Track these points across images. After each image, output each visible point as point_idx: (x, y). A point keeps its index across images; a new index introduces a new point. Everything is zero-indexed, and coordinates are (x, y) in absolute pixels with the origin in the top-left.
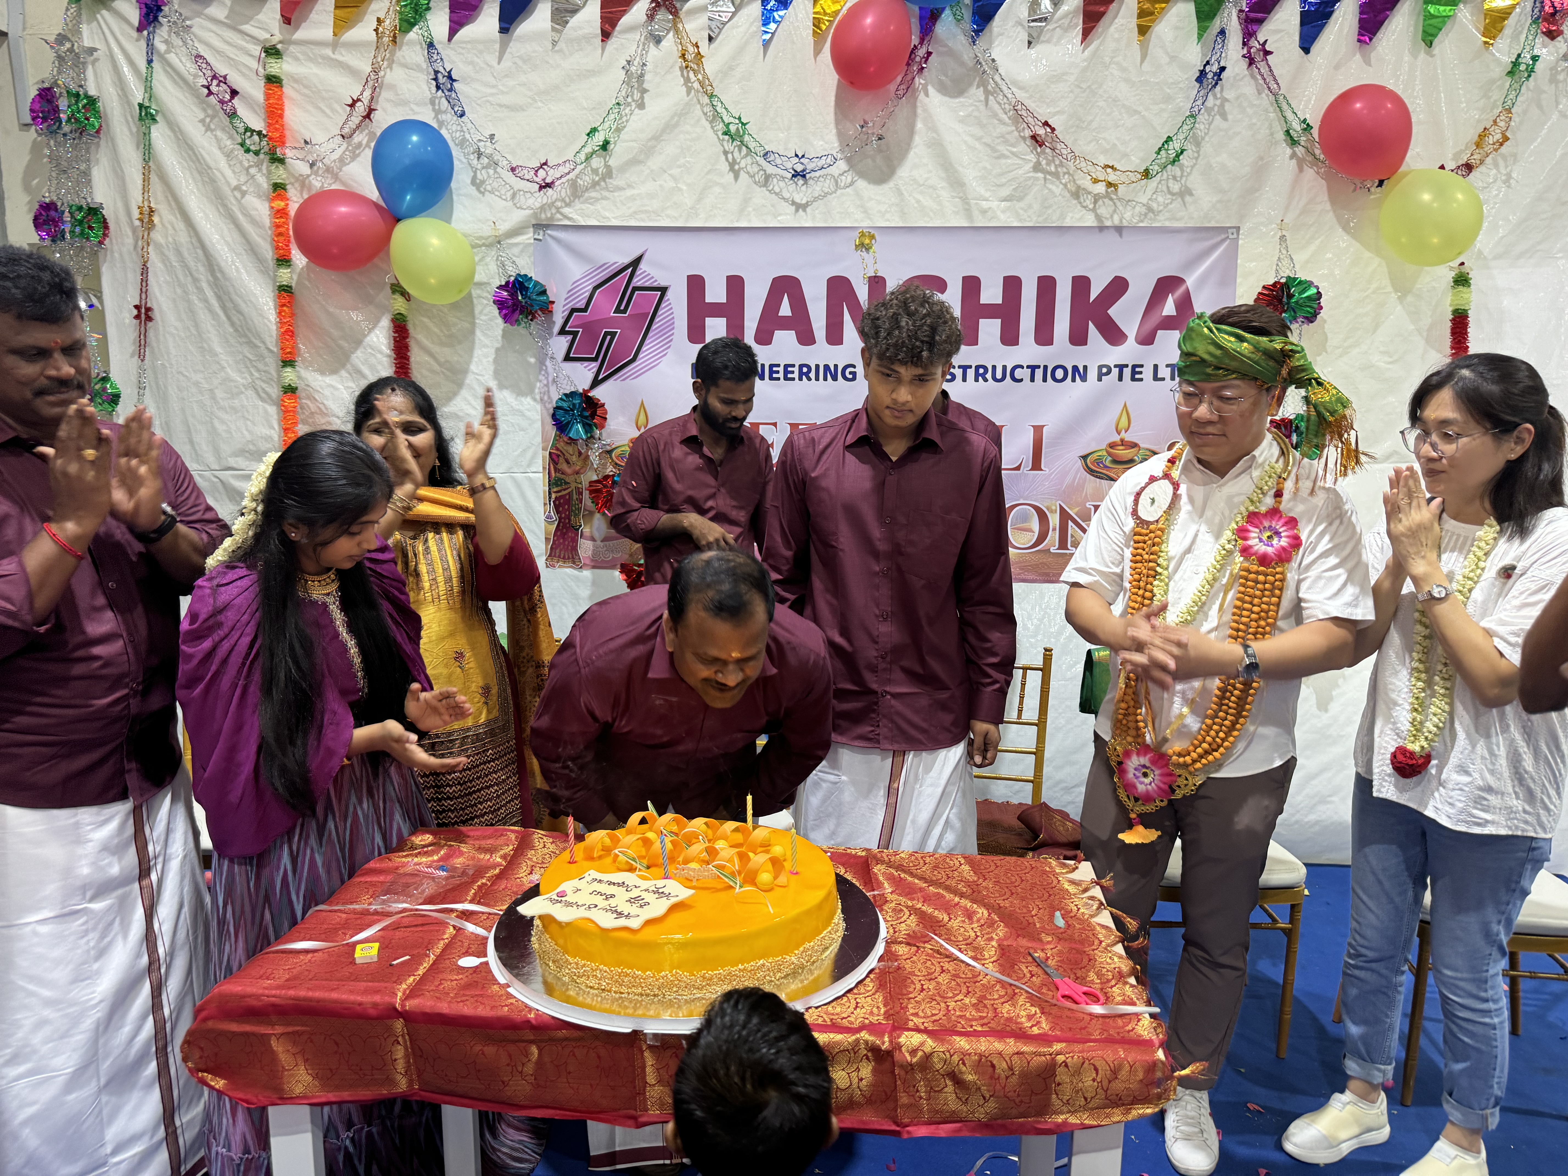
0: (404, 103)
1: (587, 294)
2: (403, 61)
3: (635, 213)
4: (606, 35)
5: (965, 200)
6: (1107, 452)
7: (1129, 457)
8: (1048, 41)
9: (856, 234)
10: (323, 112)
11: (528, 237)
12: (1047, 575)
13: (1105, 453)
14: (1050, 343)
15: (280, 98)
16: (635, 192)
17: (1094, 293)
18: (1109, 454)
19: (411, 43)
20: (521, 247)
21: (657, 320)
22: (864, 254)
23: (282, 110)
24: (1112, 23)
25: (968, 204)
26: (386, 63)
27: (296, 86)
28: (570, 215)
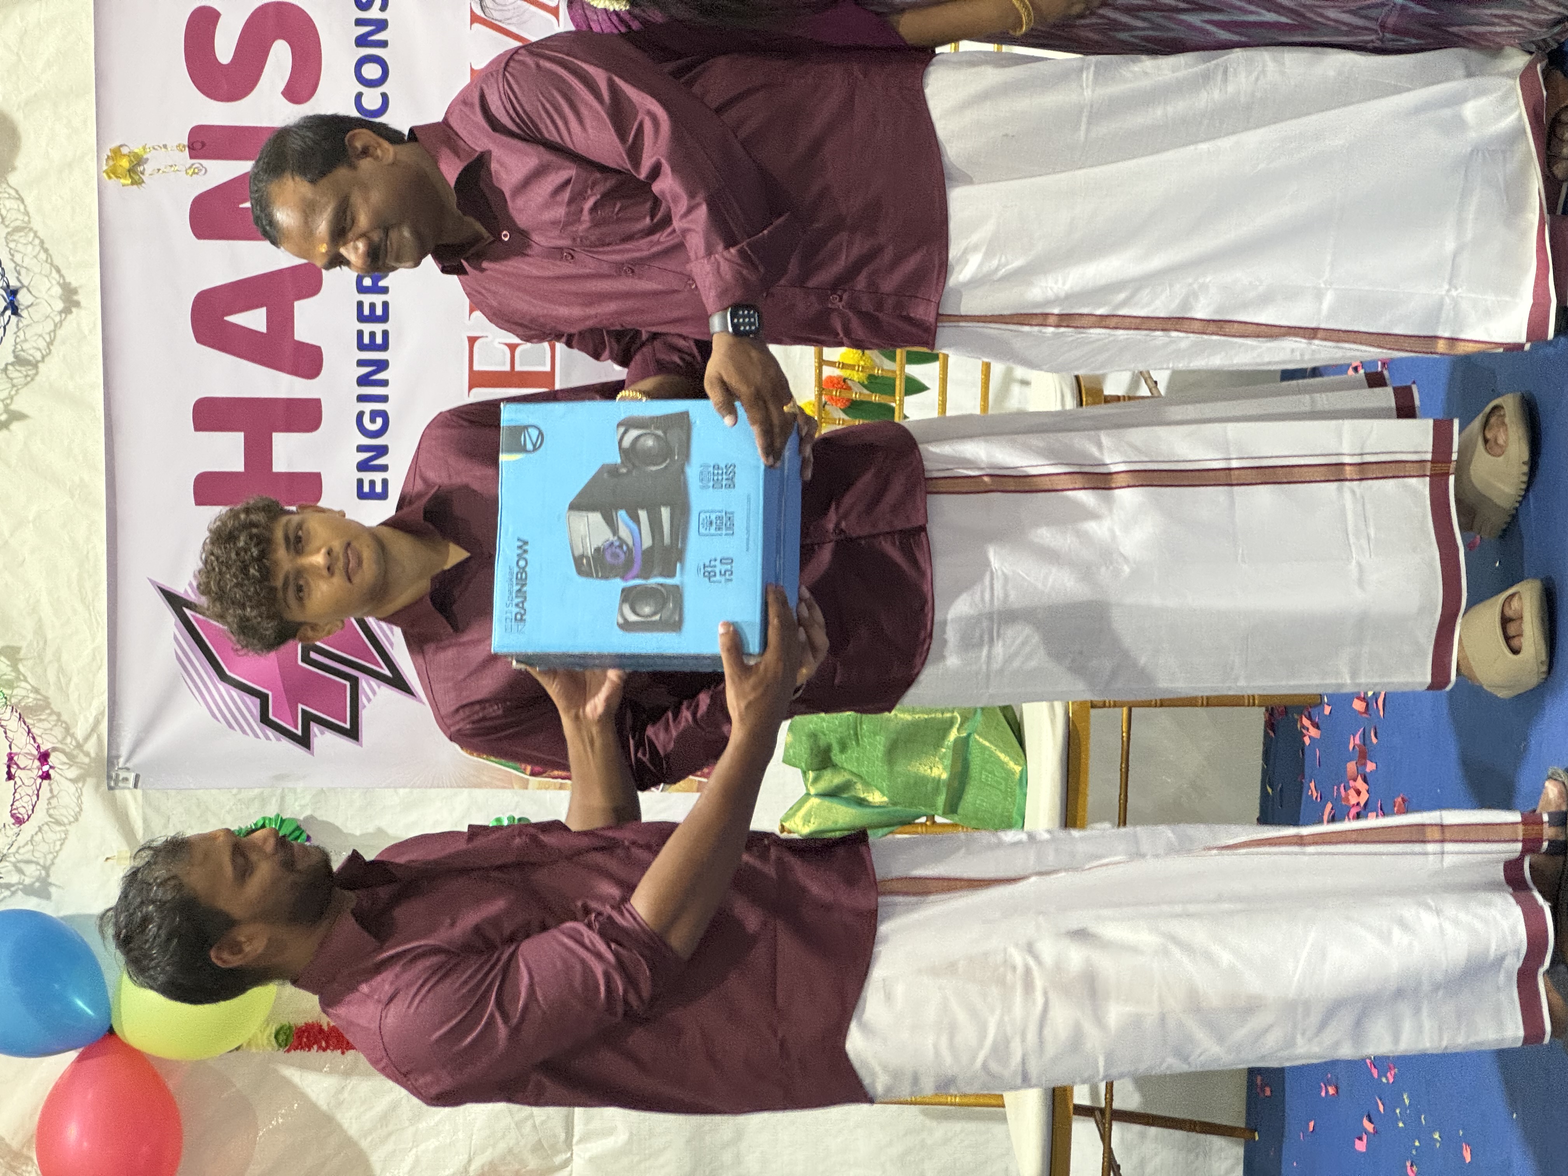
1: (235, 693)
3: (83, 601)
9: (113, 184)
11: (130, 797)
16: (44, 599)
20: (150, 812)
22: (148, 168)
28: (91, 720)
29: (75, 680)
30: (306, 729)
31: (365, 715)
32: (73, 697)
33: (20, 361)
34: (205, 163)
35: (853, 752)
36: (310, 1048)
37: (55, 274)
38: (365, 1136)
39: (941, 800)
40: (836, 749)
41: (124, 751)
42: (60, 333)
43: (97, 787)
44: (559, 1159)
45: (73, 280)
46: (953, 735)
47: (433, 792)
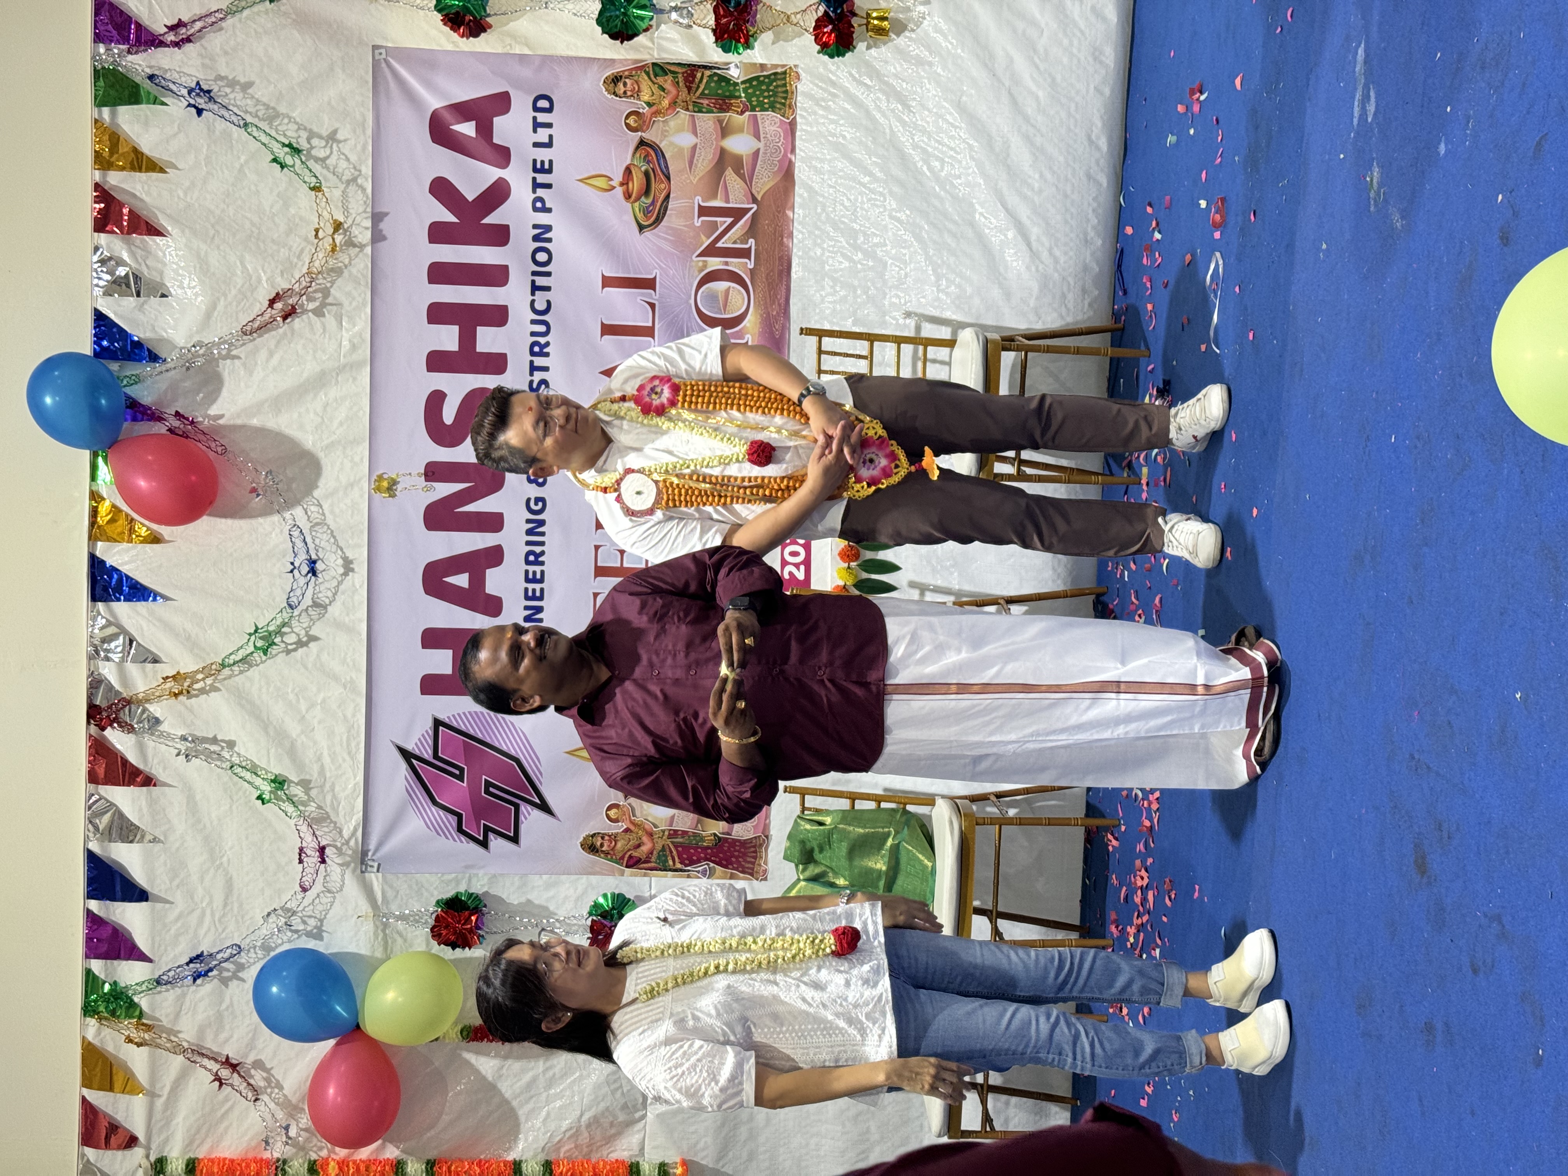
0: (220, 1016)
1: (441, 812)
2: (172, 1017)
3: (349, 753)
4: (148, 781)
5: (340, 369)
6: (635, 201)
7: (641, 176)
8: (161, 273)
9: (377, 496)
10: (227, 1112)
11: (375, 879)
12: (780, 273)
13: (637, 204)
14: (506, 268)
15: (212, 1161)
16: (326, 753)
17: (449, 217)
18: (638, 199)
19: (152, 1005)
20: (386, 888)
21: (472, 732)
22: (399, 487)
23: (225, 1159)
24: (142, 200)
25: (344, 366)
26: (173, 1039)
27: (197, 1143)
28: (352, 828)
29: (343, 803)
30: (486, 836)
31: (523, 828)
32: (341, 813)
33: (316, 604)
34: (435, 484)
35: (827, 853)
36: (482, 1040)
37: (339, 552)
38: (515, 1098)
39: (882, 884)
40: (816, 850)
41: (372, 847)
42: (342, 587)
43: (354, 871)
44: (637, 1115)
45: (350, 555)
46: (890, 842)
47: (564, 877)
